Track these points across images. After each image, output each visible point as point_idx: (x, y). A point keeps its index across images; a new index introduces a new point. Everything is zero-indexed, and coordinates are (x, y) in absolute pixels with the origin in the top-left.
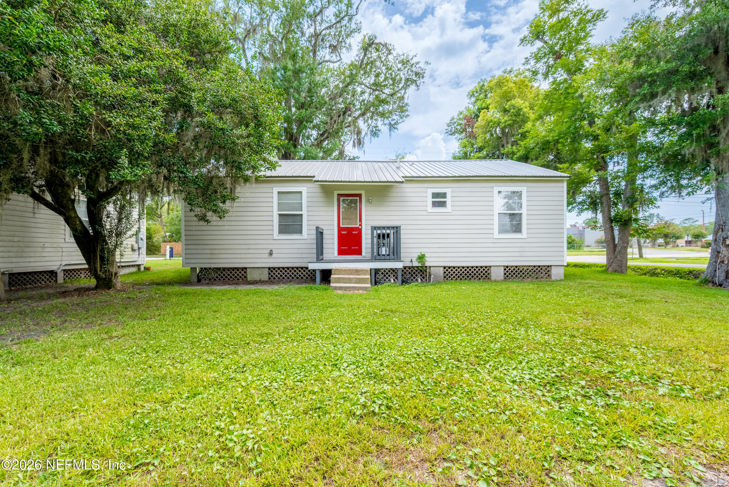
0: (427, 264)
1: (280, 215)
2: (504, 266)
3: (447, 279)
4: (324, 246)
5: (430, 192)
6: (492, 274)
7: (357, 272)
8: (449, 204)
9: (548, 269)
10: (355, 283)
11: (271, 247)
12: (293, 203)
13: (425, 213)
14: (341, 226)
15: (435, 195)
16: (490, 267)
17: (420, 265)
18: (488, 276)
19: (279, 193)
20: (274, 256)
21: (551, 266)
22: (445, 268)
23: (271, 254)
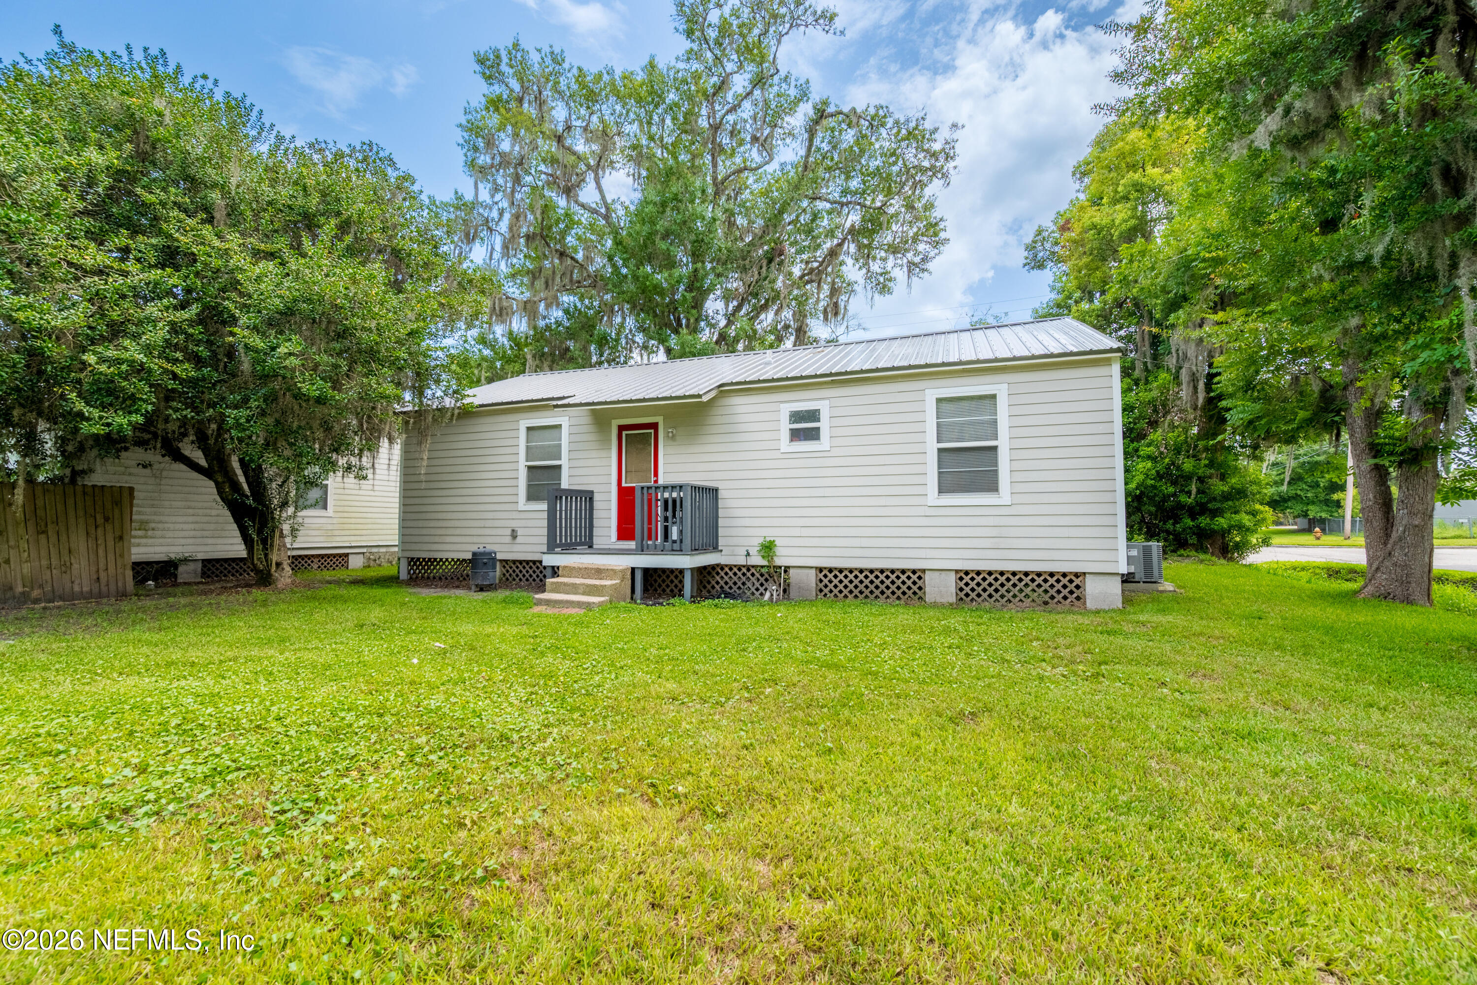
0: (778, 562)
1: (530, 468)
2: (957, 571)
3: (825, 595)
4: (596, 523)
5: (786, 409)
6: (927, 589)
7: (599, 572)
8: (824, 434)
9: (1077, 581)
10: (584, 594)
11: (514, 524)
12: (549, 446)
13: (777, 454)
14: (624, 485)
15: (797, 416)
16: (924, 571)
17: (765, 563)
18: (920, 593)
19: (529, 429)
20: (519, 539)
21: (1084, 574)
22: (821, 570)
23: (514, 535)
